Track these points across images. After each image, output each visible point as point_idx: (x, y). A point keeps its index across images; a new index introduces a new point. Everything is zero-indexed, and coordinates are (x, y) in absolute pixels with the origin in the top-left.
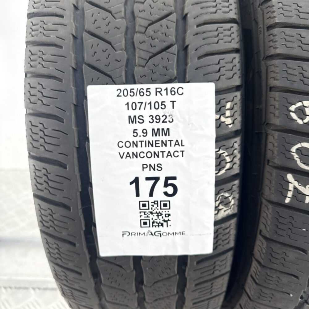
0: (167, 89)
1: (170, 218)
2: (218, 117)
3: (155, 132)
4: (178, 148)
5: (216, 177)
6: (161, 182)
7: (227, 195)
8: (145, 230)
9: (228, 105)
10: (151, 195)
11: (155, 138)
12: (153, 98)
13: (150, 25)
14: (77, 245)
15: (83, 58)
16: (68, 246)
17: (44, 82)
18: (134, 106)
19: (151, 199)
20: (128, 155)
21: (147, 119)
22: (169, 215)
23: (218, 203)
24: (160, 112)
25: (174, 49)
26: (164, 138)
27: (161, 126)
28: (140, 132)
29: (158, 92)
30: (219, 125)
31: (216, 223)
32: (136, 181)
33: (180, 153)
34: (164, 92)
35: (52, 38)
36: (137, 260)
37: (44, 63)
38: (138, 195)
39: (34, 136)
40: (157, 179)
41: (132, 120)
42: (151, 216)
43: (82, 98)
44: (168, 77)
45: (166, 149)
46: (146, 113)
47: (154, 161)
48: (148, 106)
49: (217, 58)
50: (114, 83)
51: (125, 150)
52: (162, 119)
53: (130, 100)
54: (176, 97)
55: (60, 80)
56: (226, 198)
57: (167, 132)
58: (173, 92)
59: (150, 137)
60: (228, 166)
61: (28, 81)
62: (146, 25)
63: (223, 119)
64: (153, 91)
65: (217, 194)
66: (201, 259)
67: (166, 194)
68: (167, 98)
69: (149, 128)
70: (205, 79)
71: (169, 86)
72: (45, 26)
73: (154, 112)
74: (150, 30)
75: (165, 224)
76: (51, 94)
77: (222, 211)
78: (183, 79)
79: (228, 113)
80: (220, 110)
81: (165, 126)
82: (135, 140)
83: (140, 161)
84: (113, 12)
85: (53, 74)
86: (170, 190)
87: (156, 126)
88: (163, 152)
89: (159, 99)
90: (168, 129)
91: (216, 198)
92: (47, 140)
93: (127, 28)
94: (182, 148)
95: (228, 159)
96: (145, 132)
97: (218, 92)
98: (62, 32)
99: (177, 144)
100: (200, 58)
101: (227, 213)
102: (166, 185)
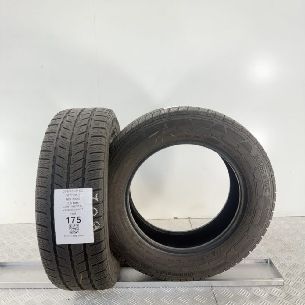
0: (78, 190)
1: (79, 230)
2: (93, 198)
3: (74, 203)
4: (81, 208)
5: (93, 217)
6: (76, 218)
7: (97, 222)
8: (71, 235)
9: (97, 195)
10: (73, 222)
11: (74, 205)
12: (74, 193)
13: (74, 171)
14: (49, 240)
15: (54, 181)
16: (46, 241)
17: (42, 188)
18: (68, 195)
19: (73, 224)
20: (66, 210)
21: (72, 199)
22: (79, 229)
23: (94, 225)
24: (76, 197)
25: (81, 179)
26: (77, 205)
27: (76, 201)
28: (69, 203)
29: (76, 191)
30: (94, 200)
31: (94, 232)
32: (68, 218)
33: (82, 209)
34: (77, 191)
35: (45, 175)
36: (69, 245)
37: (42, 183)
38: (69, 222)
39: (38, 205)
40: (74, 217)
41: (67, 199)
42: (73, 229)
43: (53, 193)
44: (79, 187)
45: (77, 208)
46: (71, 197)
47: (74, 212)
48: (72, 195)
49: (93, 181)
50: (63, 188)
51: (65, 209)
52: (76, 199)
53: (67, 193)
54: (81, 193)
55: (47, 188)
56: (97, 223)
57: (77, 203)
58: (80, 191)
59: (73, 205)
60: (97, 213)
61: (37, 188)
62: (73, 171)
63: (95, 199)
64: (74, 191)
65: (94, 222)
66: (91, 245)
67: (77, 222)
68: (78, 193)
69: (72, 201)
70: (90, 187)
71: (79, 189)
72: (43, 171)
73: (74, 197)
74: (74, 173)
75: (77, 232)
76: (44, 192)
77: (96, 228)
78: (83, 187)
79: (96, 197)
80: (94, 196)
81: (77, 201)
82: (68, 205)
83: (69, 212)
84: (64, 168)
85: (44, 186)
86: (79, 221)
87: (74, 201)
88: (76, 209)
89: (76, 193)
90: (78, 202)
91: (93, 223)
92: (42, 206)
93: (68, 172)
94: (82, 208)
95: (97, 211)
96: (71, 203)
97: (94, 191)
98: (48, 174)
99: (81, 206)
100: (89, 181)
101: (98, 228)
102: (77, 219)
